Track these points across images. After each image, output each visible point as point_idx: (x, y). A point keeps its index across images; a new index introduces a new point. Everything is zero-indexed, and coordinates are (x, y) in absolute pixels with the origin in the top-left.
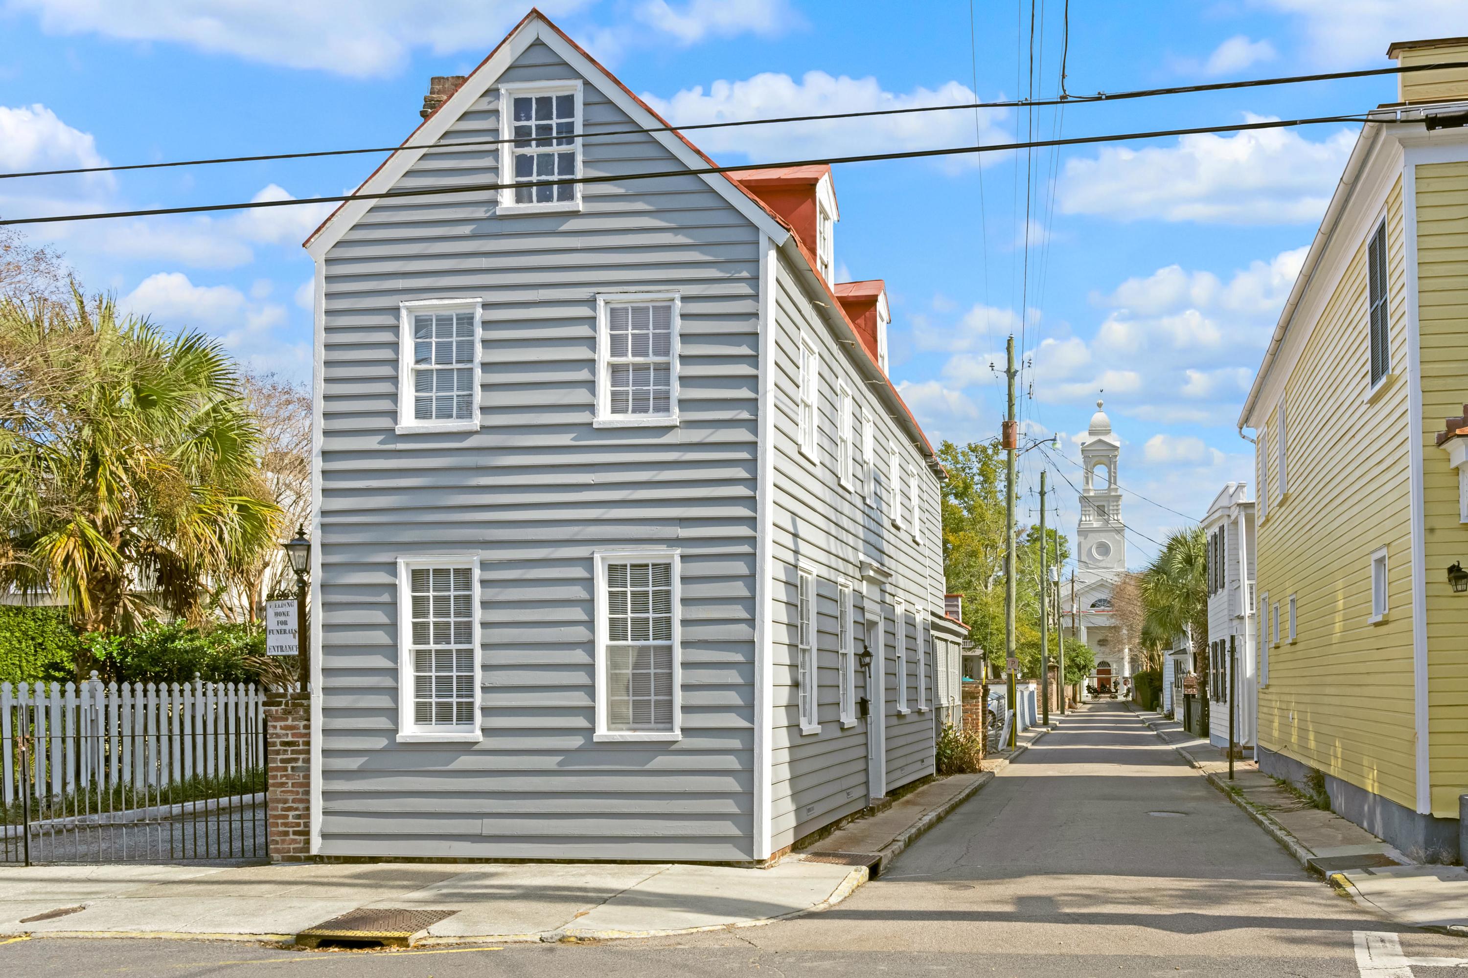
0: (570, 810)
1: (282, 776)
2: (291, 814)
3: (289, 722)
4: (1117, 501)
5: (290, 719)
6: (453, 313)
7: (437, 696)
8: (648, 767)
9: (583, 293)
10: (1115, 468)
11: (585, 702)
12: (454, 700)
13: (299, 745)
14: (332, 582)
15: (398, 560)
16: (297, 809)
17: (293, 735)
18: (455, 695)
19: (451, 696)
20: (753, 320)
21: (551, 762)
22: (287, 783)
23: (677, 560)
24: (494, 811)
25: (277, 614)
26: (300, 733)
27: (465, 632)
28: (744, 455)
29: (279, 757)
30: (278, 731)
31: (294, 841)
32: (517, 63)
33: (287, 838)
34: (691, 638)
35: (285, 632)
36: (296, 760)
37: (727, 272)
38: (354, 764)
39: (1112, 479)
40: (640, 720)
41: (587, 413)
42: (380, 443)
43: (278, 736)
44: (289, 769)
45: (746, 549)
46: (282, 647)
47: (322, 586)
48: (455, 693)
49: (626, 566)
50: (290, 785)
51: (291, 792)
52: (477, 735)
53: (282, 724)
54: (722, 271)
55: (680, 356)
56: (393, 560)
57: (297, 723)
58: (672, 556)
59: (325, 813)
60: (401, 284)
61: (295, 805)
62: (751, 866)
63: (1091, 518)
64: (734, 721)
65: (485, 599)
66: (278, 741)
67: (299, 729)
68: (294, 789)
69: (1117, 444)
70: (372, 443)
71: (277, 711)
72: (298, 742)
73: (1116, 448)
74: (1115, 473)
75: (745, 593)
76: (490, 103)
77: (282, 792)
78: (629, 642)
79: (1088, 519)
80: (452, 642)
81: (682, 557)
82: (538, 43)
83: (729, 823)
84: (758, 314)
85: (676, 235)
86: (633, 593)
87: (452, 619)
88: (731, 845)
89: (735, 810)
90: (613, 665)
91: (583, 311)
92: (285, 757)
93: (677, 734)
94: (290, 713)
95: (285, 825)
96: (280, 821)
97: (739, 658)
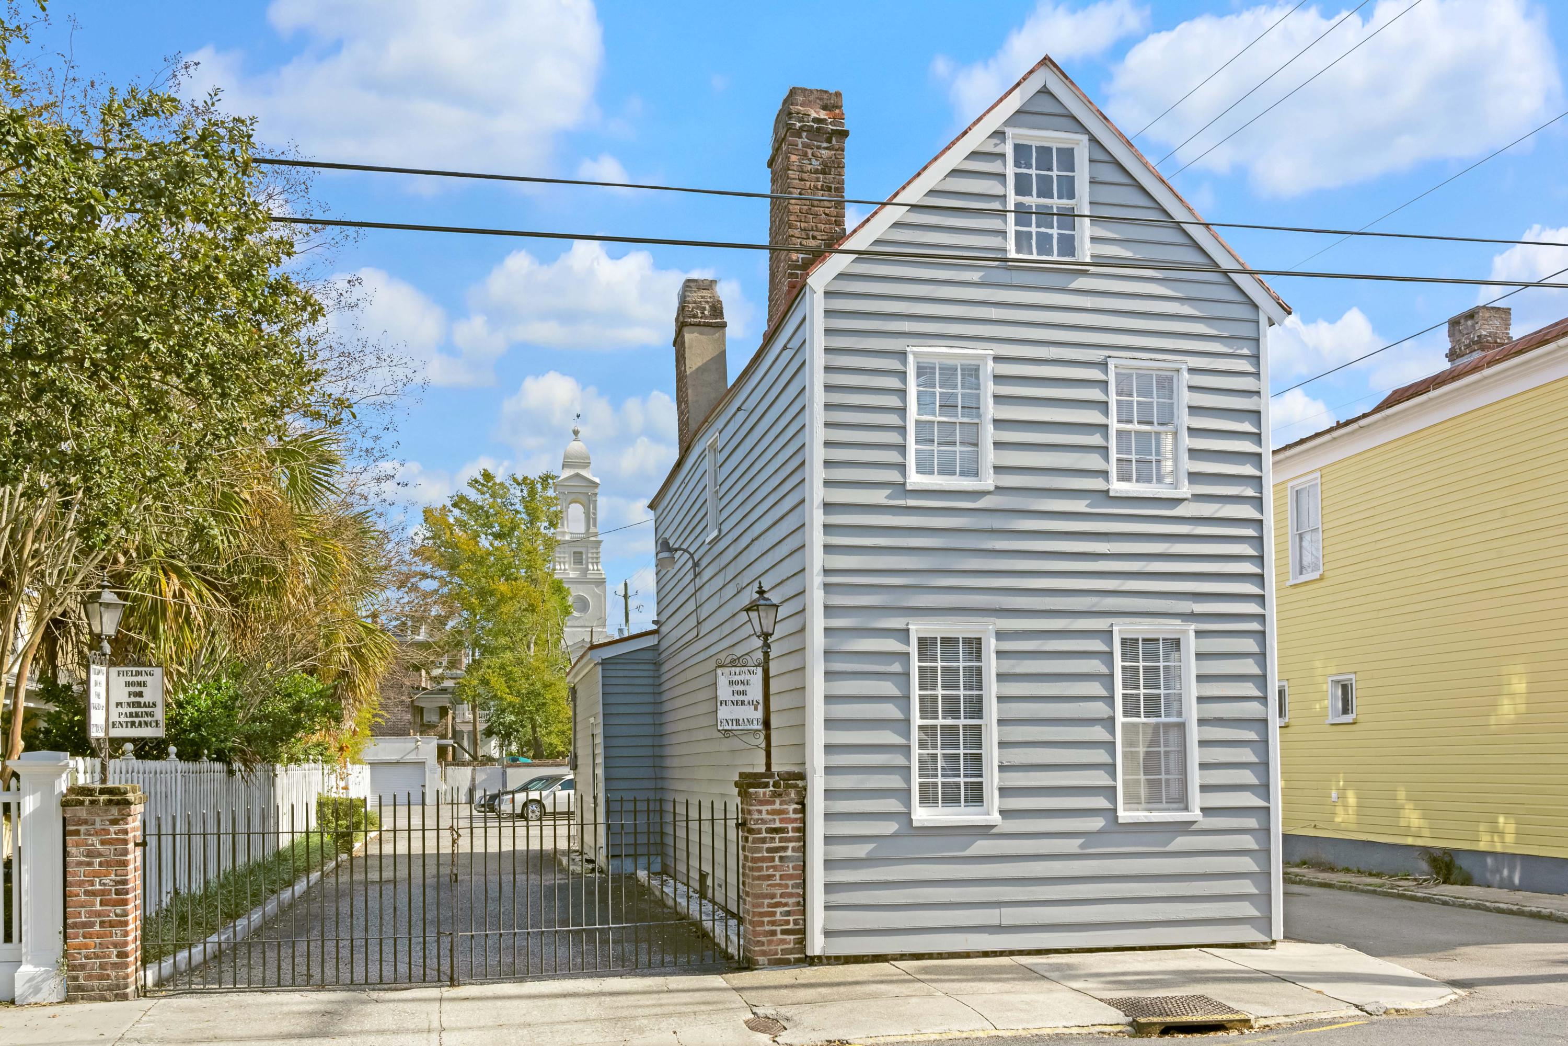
0: (1091, 896)
1: (768, 868)
2: (779, 910)
3: (777, 806)
4: (597, 548)
5: (778, 802)
6: (958, 363)
7: (943, 776)
8: (1169, 848)
9: (1096, 355)
10: (595, 508)
11: (1106, 781)
12: (962, 780)
13: (788, 832)
14: (837, 648)
15: (910, 627)
16: (786, 905)
17: (781, 821)
18: (962, 775)
19: (959, 776)
20: (1255, 398)
21: (1073, 845)
22: (774, 875)
23: (1192, 635)
24: (1014, 899)
25: (731, 683)
26: (790, 818)
27: (976, 708)
28: (1250, 532)
29: (766, 846)
30: (764, 816)
31: (783, 942)
32: (1024, 109)
33: (775, 938)
34: (1207, 715)
35: (743, 703)
36: (785, 849)
37: (1232, 348)
38: (861, 850)
39: (590, 519)
40: (1154, 800)
41: (1101, 479)
42: (888, 497)
43: (764, 821)
44: (777, 859)
45: (1255, 626)
46: (737, 721)
47: (825, 652)
48: (962, 772)
49: (1137, 640)
50: (778, 877)
51: (780, 885)
52: (995, 817)
53: (769, 808)
54: (1226, 346)
55: (1189, 428)
56: (904, 627)
57: (786, 806)
58: (1185, 632)
59: (827, 908)
60: (907, 326)
61: (784, 901)
62: (1266, 946)
63: (567, 567)
64: (1250, 800)
65: (1002, 671)
66: (764, 827)
67: (788, 813)
68: (783, 882)
69: (597, 480)
70: (879, 497)
71: (764, 793)
72: (787, 828)
73: (596, 485)
74: (595, 514)
75: (1256, 671)
76: (996, 145)
77: (768, 885)
78: (1143, 719)
79: (563, 567)
80: (962, 717)
81: (1196, 632)
82: (1044, 91)
83: (1247, 904)
84: (1259, 393)
85: (1183, 305)
86: (1145, 668)
87: (962, 692)
88: (1249, 926)
89: (1254, 890)
90: (1128, 743)
91: (1095, 374)
92: (772, 845)
93: (1195, 814)
94: (780, 795)
95: (773, 923)
96: (766, 919)
97: (1252, 736)
